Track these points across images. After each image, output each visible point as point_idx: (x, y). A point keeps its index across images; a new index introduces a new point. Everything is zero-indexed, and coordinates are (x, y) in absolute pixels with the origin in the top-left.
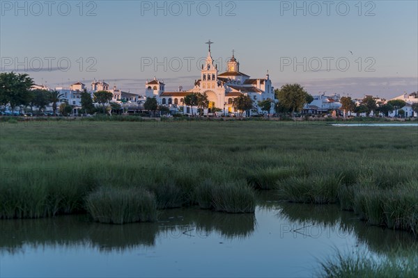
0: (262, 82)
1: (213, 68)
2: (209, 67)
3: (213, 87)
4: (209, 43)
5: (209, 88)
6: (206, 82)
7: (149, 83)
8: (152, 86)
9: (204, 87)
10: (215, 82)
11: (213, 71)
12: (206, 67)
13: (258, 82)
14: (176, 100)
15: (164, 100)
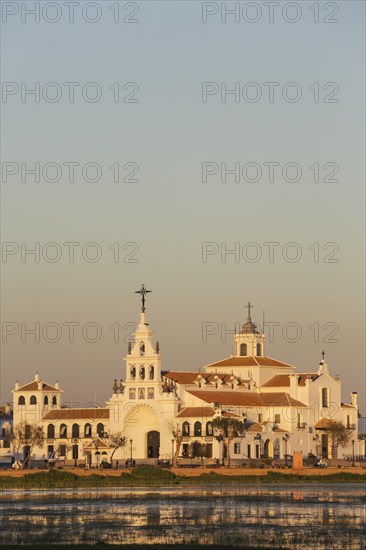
0: (301, 381)
1: (150, 350)
2: (143, 349)
3: (151, 396)
4: (143, 292)
5: (142, 397)
6: (137, 383)
7: (19, 390)
8: (27, 395)
9: (132, 396)
10: (156, 384)
11: (151, 359)
12: (136, 349)
13: (294, 380)
14: (76, 427)
15: (51, 428)
